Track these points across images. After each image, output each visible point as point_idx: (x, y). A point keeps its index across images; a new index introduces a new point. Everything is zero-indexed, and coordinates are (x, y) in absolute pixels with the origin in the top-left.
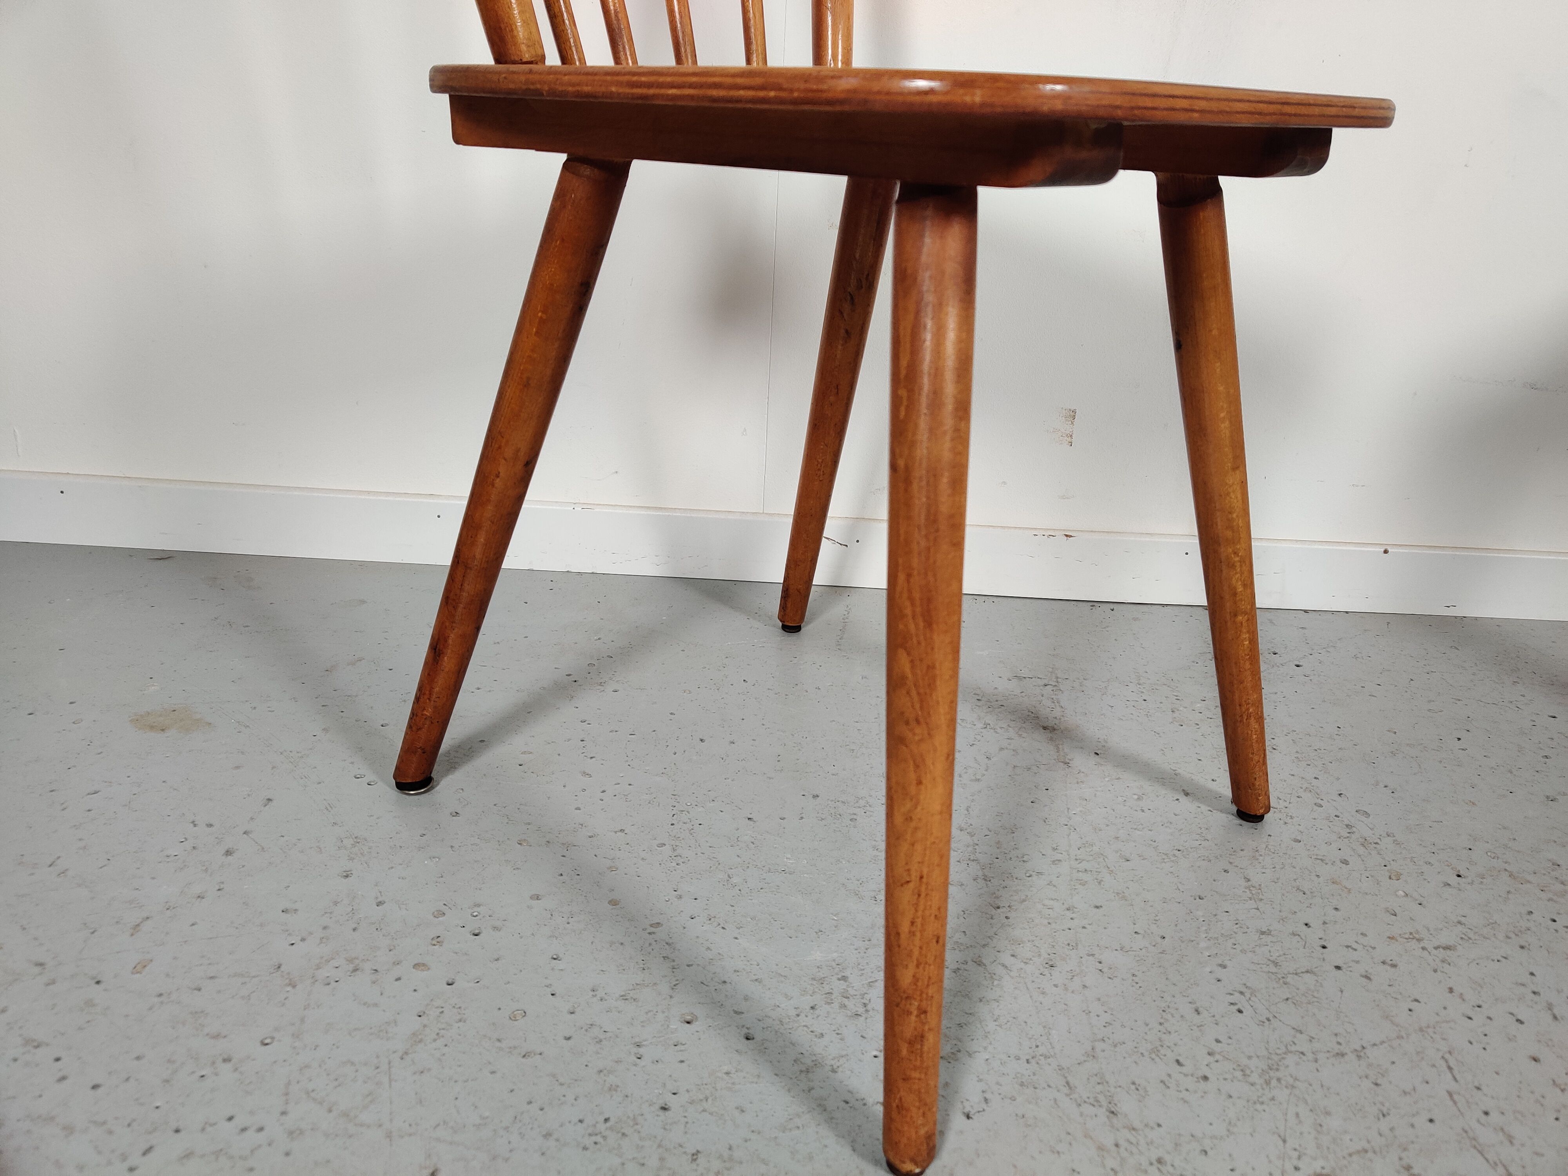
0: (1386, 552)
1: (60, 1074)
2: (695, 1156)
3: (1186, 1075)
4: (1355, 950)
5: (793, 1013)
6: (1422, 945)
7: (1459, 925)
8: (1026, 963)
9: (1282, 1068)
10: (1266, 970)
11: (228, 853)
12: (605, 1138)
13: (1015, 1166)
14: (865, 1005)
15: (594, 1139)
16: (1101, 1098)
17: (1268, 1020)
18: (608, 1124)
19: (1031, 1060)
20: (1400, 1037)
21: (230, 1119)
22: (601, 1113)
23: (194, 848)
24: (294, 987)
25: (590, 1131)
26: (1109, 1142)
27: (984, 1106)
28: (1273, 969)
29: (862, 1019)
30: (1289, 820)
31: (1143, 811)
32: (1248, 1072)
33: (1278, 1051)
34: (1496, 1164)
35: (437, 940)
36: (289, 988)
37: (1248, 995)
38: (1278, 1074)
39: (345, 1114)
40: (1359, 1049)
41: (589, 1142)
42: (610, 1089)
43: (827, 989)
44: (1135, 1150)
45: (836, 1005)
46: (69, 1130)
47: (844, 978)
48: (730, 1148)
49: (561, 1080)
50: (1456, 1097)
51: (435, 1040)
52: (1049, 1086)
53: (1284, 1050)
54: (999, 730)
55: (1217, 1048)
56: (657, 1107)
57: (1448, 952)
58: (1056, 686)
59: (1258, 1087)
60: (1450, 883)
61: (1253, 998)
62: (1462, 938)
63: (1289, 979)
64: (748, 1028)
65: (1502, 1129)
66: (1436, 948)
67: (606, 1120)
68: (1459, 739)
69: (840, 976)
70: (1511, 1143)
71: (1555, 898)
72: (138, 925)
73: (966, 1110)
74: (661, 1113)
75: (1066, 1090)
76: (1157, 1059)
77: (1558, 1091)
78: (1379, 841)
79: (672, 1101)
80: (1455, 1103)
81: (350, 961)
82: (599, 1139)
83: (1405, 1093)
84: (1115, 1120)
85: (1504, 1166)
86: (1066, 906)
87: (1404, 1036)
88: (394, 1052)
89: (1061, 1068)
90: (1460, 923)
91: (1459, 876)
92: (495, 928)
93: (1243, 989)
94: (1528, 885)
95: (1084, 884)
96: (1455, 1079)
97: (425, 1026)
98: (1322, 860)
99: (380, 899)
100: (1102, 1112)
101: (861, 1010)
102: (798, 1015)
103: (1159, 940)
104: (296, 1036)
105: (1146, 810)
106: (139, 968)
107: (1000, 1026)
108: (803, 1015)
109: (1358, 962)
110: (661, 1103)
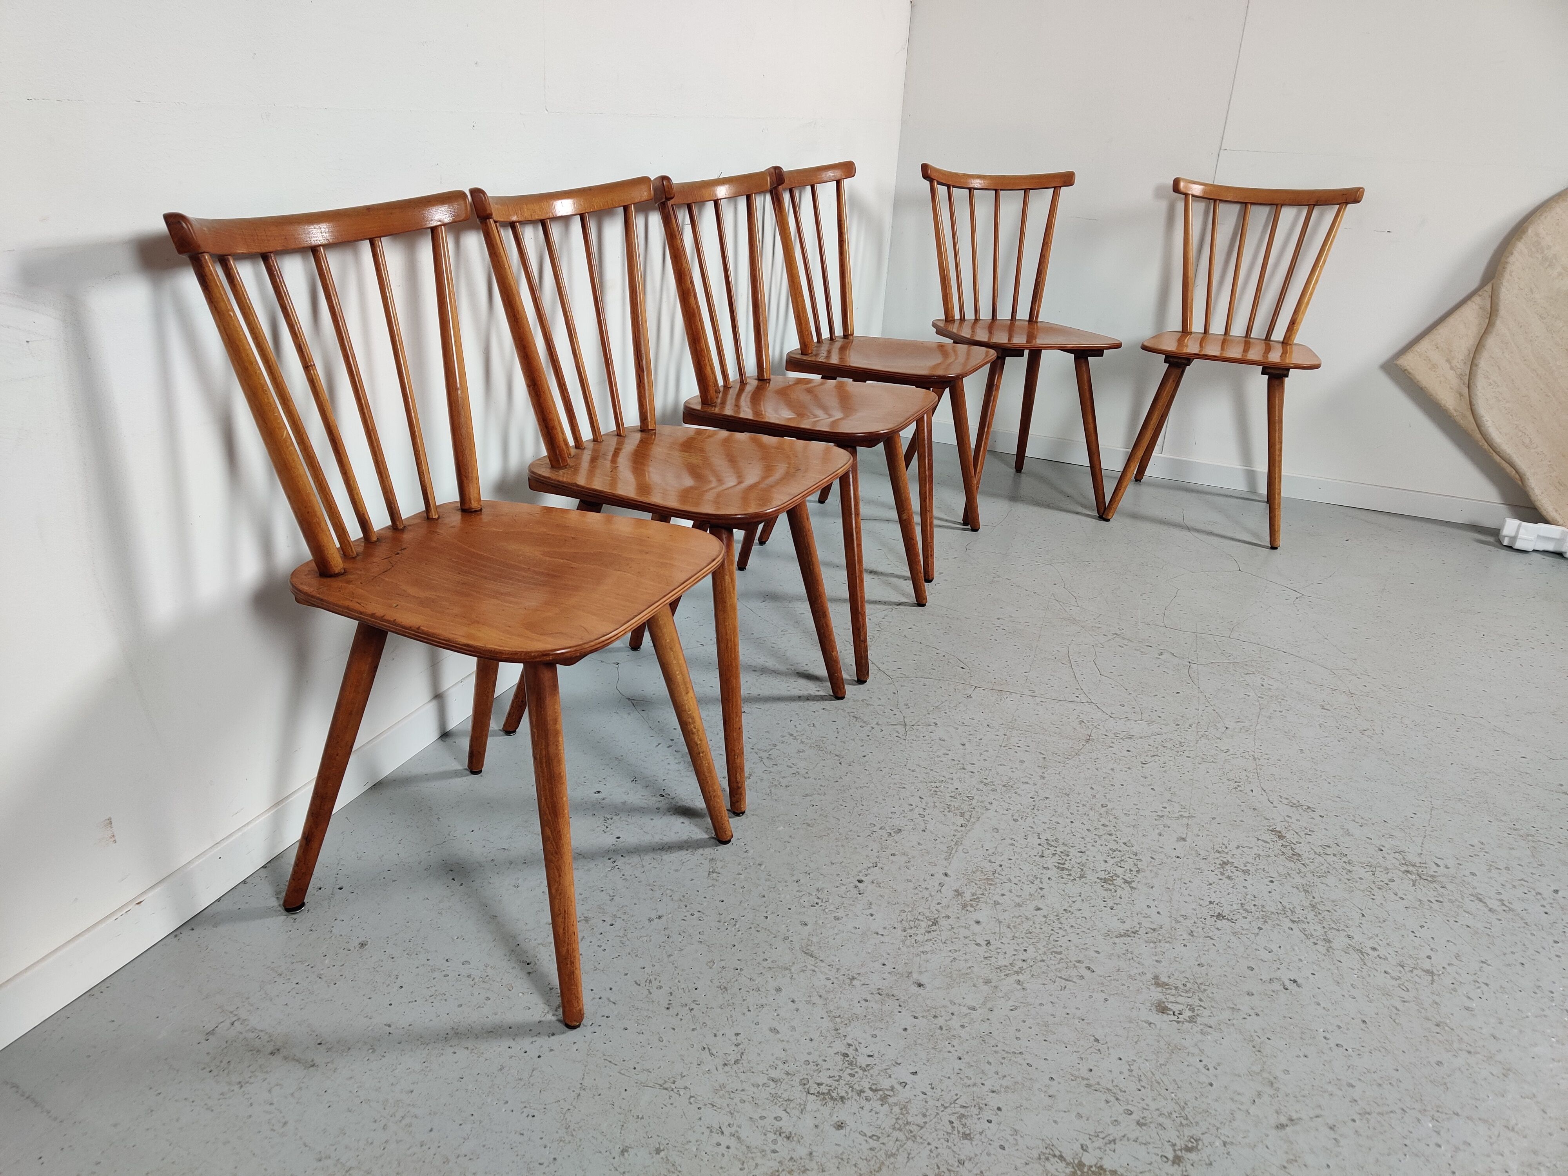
10: (520, 1086)
17: (545, 1108)
20: (586, 1066)
28: (522, 1083)
33: (562, 1118)
37: (527, 1106)
40: (580, 1086)
50: (622, 1072)
53: (563, 1116)
58: (238, 1019)
61: (531, 1105)
63: (532, 1082)
80: (624, 1075)
83: (609, 1088)
91: (528, 964)
95: (410, 1125)
96: (616, 1065)
98: (480, 1007)
103: (472, 1118)
109: (542, 1047)
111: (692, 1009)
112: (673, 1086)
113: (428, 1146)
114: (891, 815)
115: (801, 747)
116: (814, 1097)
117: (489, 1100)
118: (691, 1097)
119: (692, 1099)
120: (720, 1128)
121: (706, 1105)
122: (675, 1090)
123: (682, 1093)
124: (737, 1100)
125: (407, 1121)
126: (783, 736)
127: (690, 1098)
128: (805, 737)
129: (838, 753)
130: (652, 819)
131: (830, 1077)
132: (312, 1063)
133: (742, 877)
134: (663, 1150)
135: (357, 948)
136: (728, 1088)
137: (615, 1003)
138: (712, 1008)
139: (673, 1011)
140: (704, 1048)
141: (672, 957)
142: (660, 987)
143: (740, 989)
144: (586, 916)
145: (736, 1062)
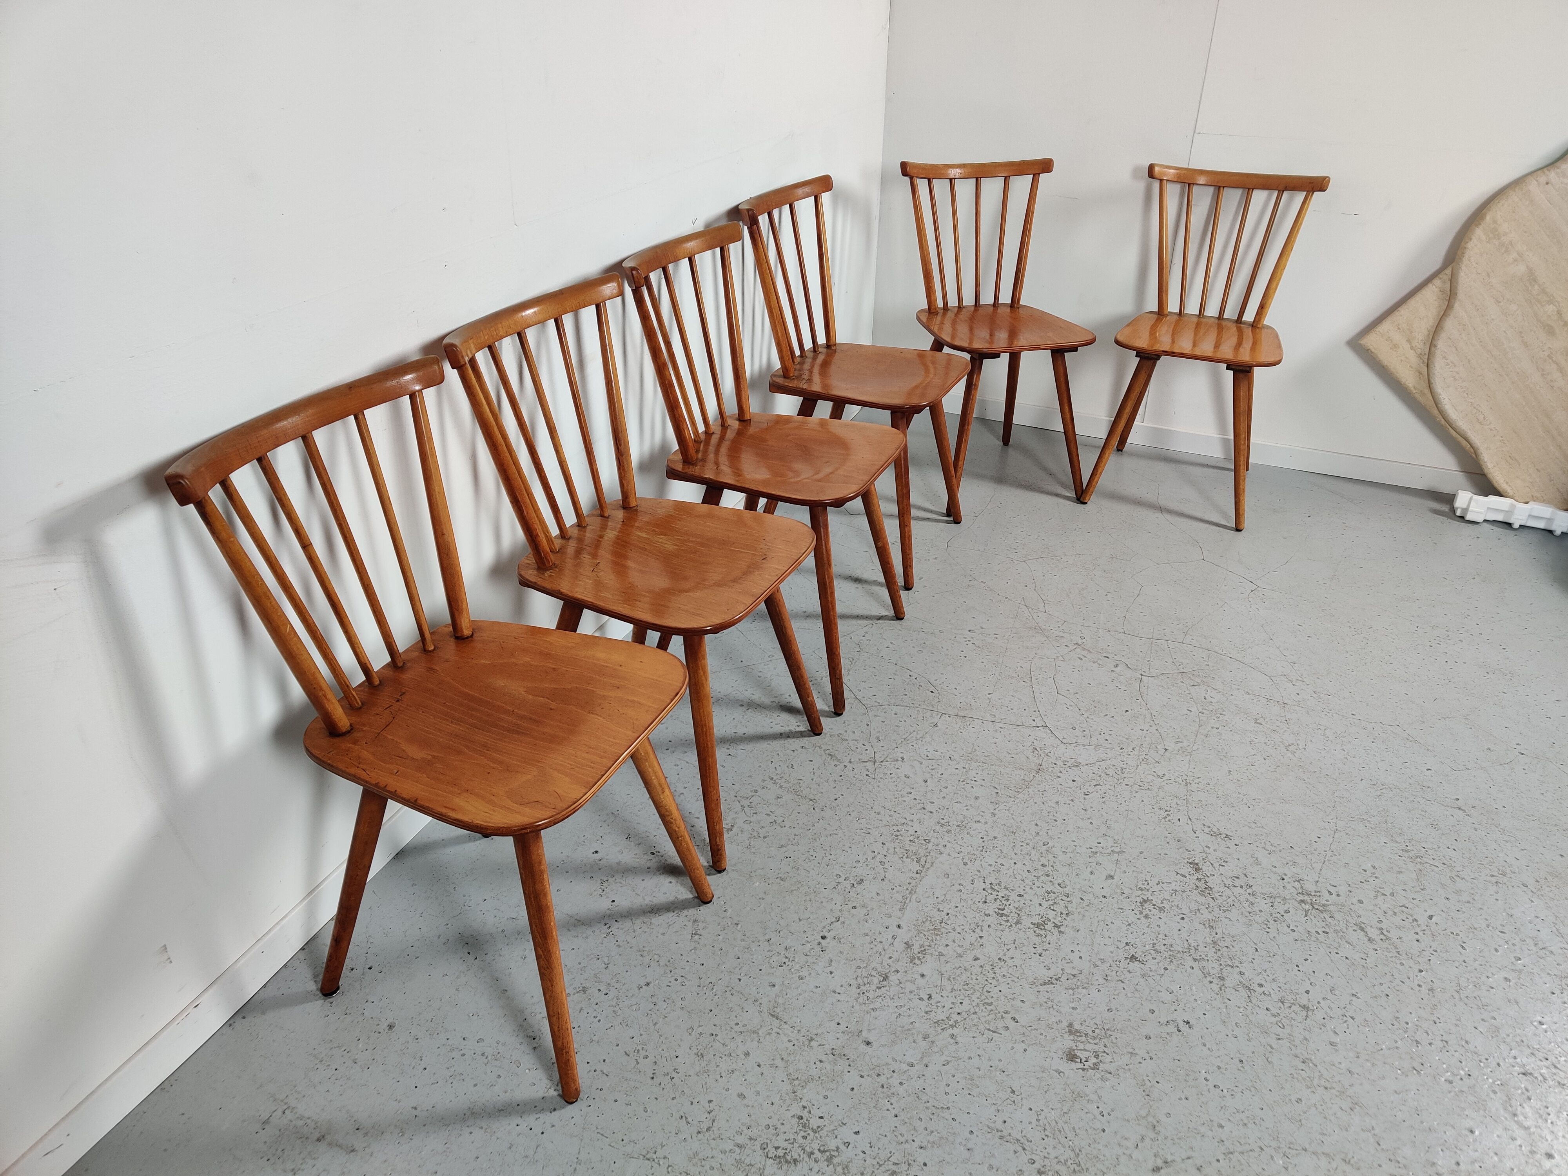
10: (526, 1163)
20: (581, 1140)
28: (528, 1160)
40: (576, 1160)
50: (612, 1144)
63: (536, 1159)
83: (601, 1161)
91: (534, 1039)
96: (607, 1137)
109: (544, 1123)
111: (673, 1078)
112: (654, 1156)
114: (855, 864)
115: (780, 792)
116: (771, 1161)
118: (669, 1166)
119: (670, 1169)
122: (656, 1161)
123: (661, 1163)
124: (707, 1168)
126: (764, 781)
127: (668, 1168)
128: (783, 780)
129: (812, 797)
130: (643, 880)
131: (786, 1140)
132: (352, 1148)
133: (721, 938)
135: (387, 1030)
136: (701, 1156)
137: (607, 1075)
138: (690, 1076)
139: (656, 1081)
140: (682, 1117)
141: (658, 1025)
142: (647, 1057)
143: (714, 1055)
144: (584, 985)
145: (708, 1129)
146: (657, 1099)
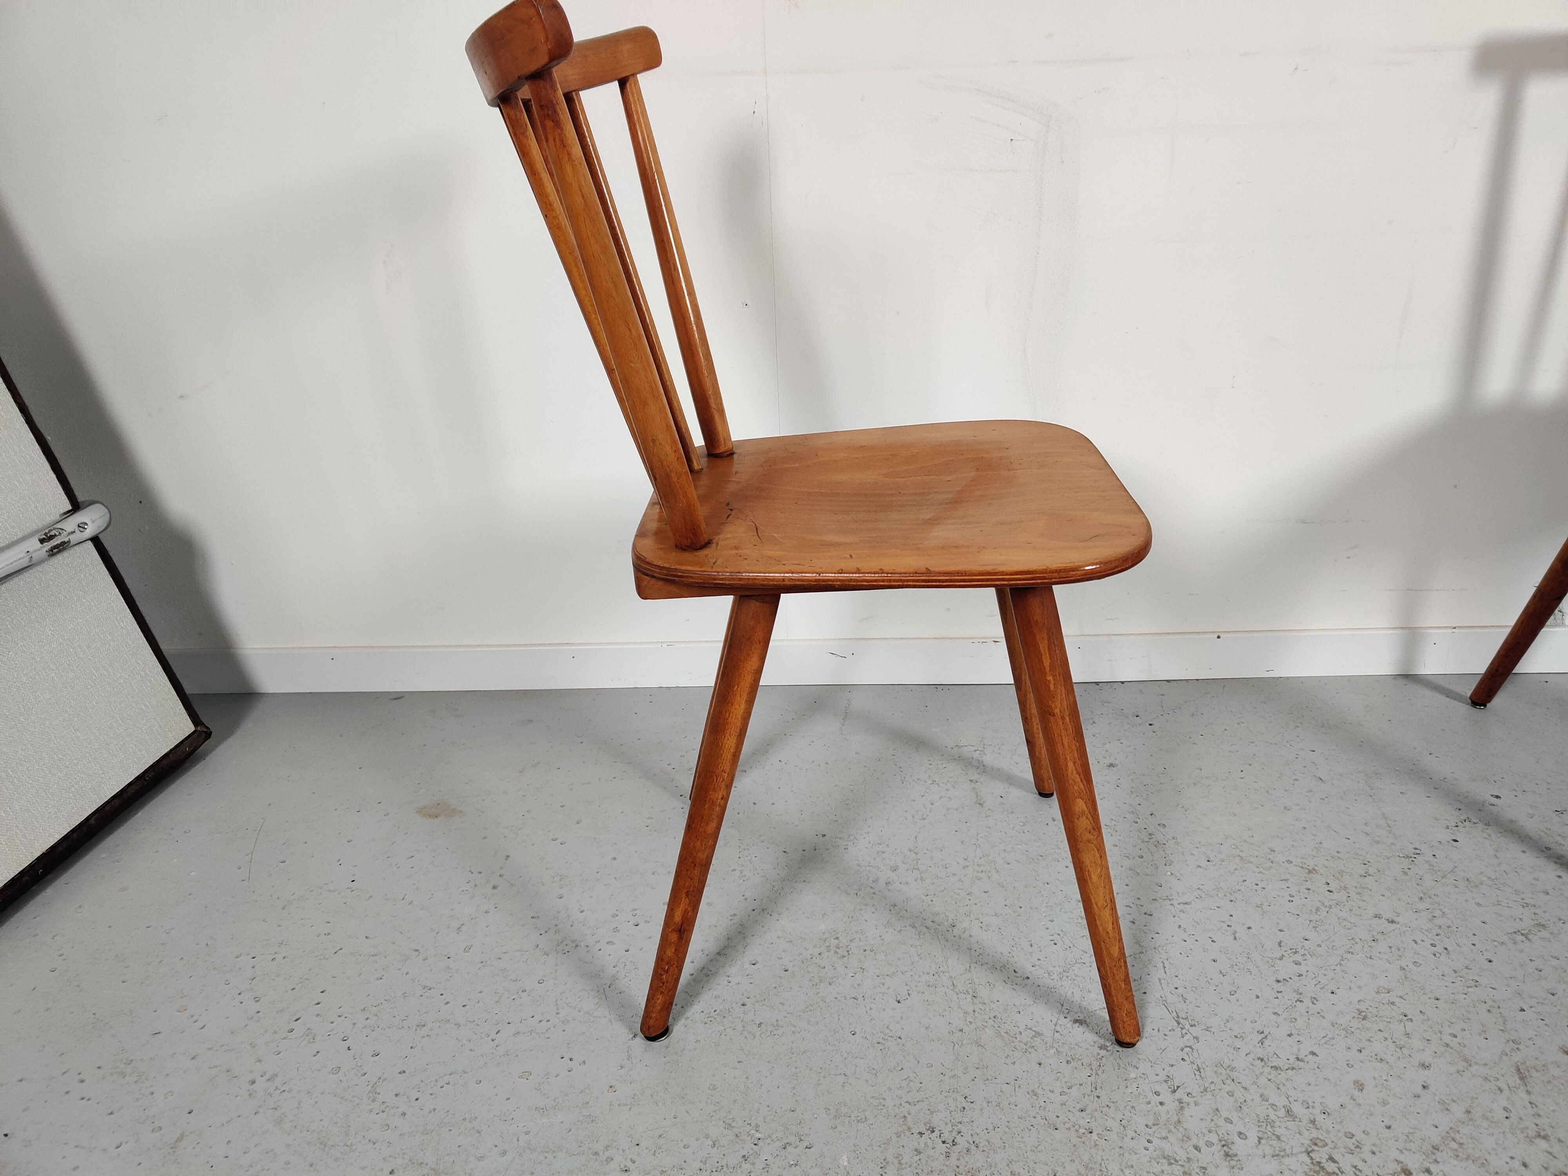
0: (1219, 637)
1: (446, 1001)
2: (760, 1025)
3: (1017, 977)
4: (1131, 907)
5: (809, 957)
6: (1172, 902)
7: (1198, 890)
8: (939, 925)
9: (1070, 971)
11: (494, 887)
12: (715, 1019)
13: (920, 1023)
14: (848, 951)
15: (710, 1019)
16: (971, 991)
17: (1070, 947)
18: (716, 1013)
19: (935, 974)
21: (533, 1017)
22: (712, 1008)
23: (476, 886)
24: (548, 955)
25: (707, 1016)
26: (970, 1010)
27: (908, 997)
29: (845, 958)
30: (1114, 833)
31: (1024, 833)
32: (1052, 974)
33: (1071, 963)
34: (1172, 1012)
35: (616, 930)
36: (545, 956)
37: (1061, 935)
38: (1068, 974)
39: (587, 1013)
41: (706, 1020)
42: (716, 997)
43: (828, 944)
44: (983, 1013)
45: (832, 952)
46: (458, 1025)
47: (837, 938)
48: (777, 1021)
49: (691, 994)
50: (1162, 981)
51: (624, 978)
52: (943, 986)
54: (941, 785)
55: (1038, 963)
56: (740, 1004)
57: (1186, 906)
58: (982, 751)
59: (1055, 981)
60: (1201, 865)
62: (1197, 898)
64: (785, 966)
65: (1182, 995)
66: (1179, 904)
67: (715, 1011)
68: (1242, 771)
69: (835, 937)
70: (1185, 1002)
71: (1263, 871)
72: (459, 928)
73: (898, 999)
74: (742, 1007)
75: (952, 988)
76: (1004, 970)
77: (1222, 975)
78: (1166, 843)
79: (746, 1001)
80: (1161, 984)
81: (573, 941)
82: (712, 1019)
84: (975, 1000)
85: (1176, 1012)
86: (968, 892)
87: (1144, 952)
88: (605, 984)
89: (951, 977)
90: (1199, 889)
91: (1208, 861)
92: (646, 922)
93: (1060, 932)
94: (1250, 864)
95: (979, 879)
96: (1165, 973)
97: (618, 972)
98: (1127, 857)
99: (582, 909)
100: (969, 997)
101: (846, 954)
102: (812, 958)
103: (1018, 909)
104: (555, 979)
105: (1026, 831)
106: (467, 949)
107: (921, 959)
108: (814, 958)
110: (742, 1002)
111: (1301, 1001)
113: (970, 898)
116: (1309, 1161)
117: (1043, 910)
118: (1190, 1047)
119: (1188, 1049)
120: (1178, 1087)
121: (1192, 1063)
122: (1184, 1031)
123: (1186, 1037)
124: (1227, 1088)
125: (980, 875)
127: (1187, 1047)
131: (1355, 1167)
132: (982, 802)
134: (1108, 1051)
135: (1105, 765)
136: (1234, 1075)
137: (1235, 938)
138: (1324, 1018)
139: (1279, 987)
140: (1263, 1032)
141: (1350, 955)
142: (1298, 963)
143: (1380, 1030)
144: (1316, 868)
145: (1276, 1068)
146: (1258, 997)
